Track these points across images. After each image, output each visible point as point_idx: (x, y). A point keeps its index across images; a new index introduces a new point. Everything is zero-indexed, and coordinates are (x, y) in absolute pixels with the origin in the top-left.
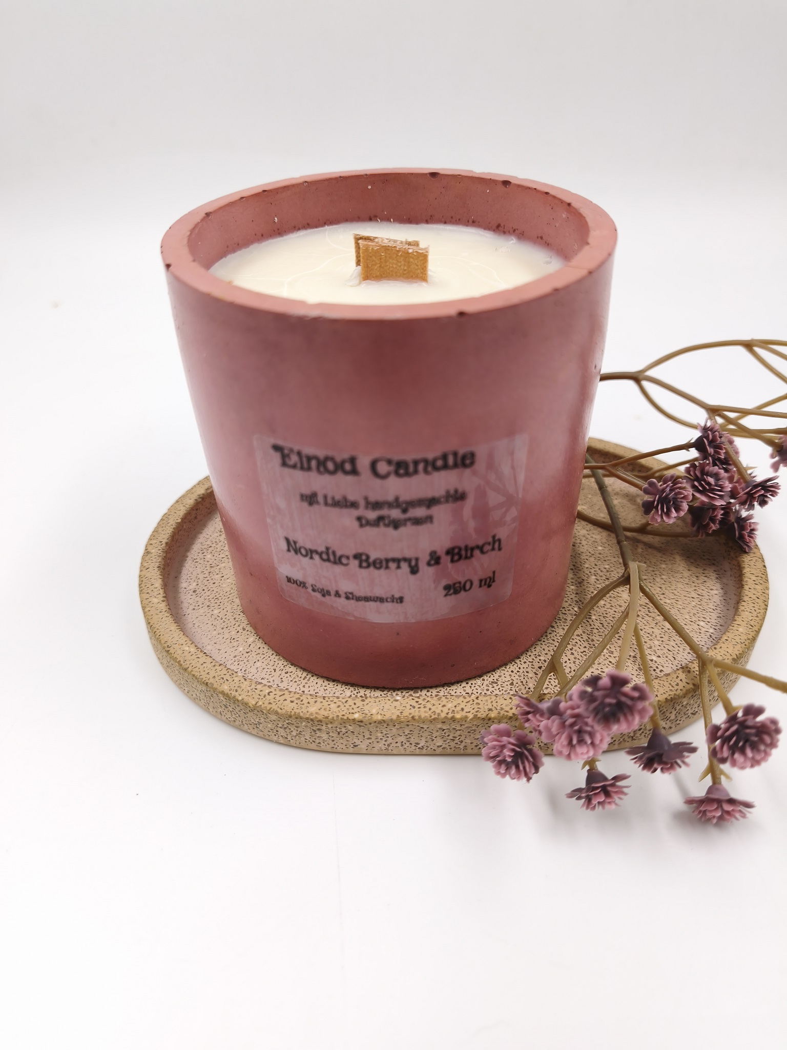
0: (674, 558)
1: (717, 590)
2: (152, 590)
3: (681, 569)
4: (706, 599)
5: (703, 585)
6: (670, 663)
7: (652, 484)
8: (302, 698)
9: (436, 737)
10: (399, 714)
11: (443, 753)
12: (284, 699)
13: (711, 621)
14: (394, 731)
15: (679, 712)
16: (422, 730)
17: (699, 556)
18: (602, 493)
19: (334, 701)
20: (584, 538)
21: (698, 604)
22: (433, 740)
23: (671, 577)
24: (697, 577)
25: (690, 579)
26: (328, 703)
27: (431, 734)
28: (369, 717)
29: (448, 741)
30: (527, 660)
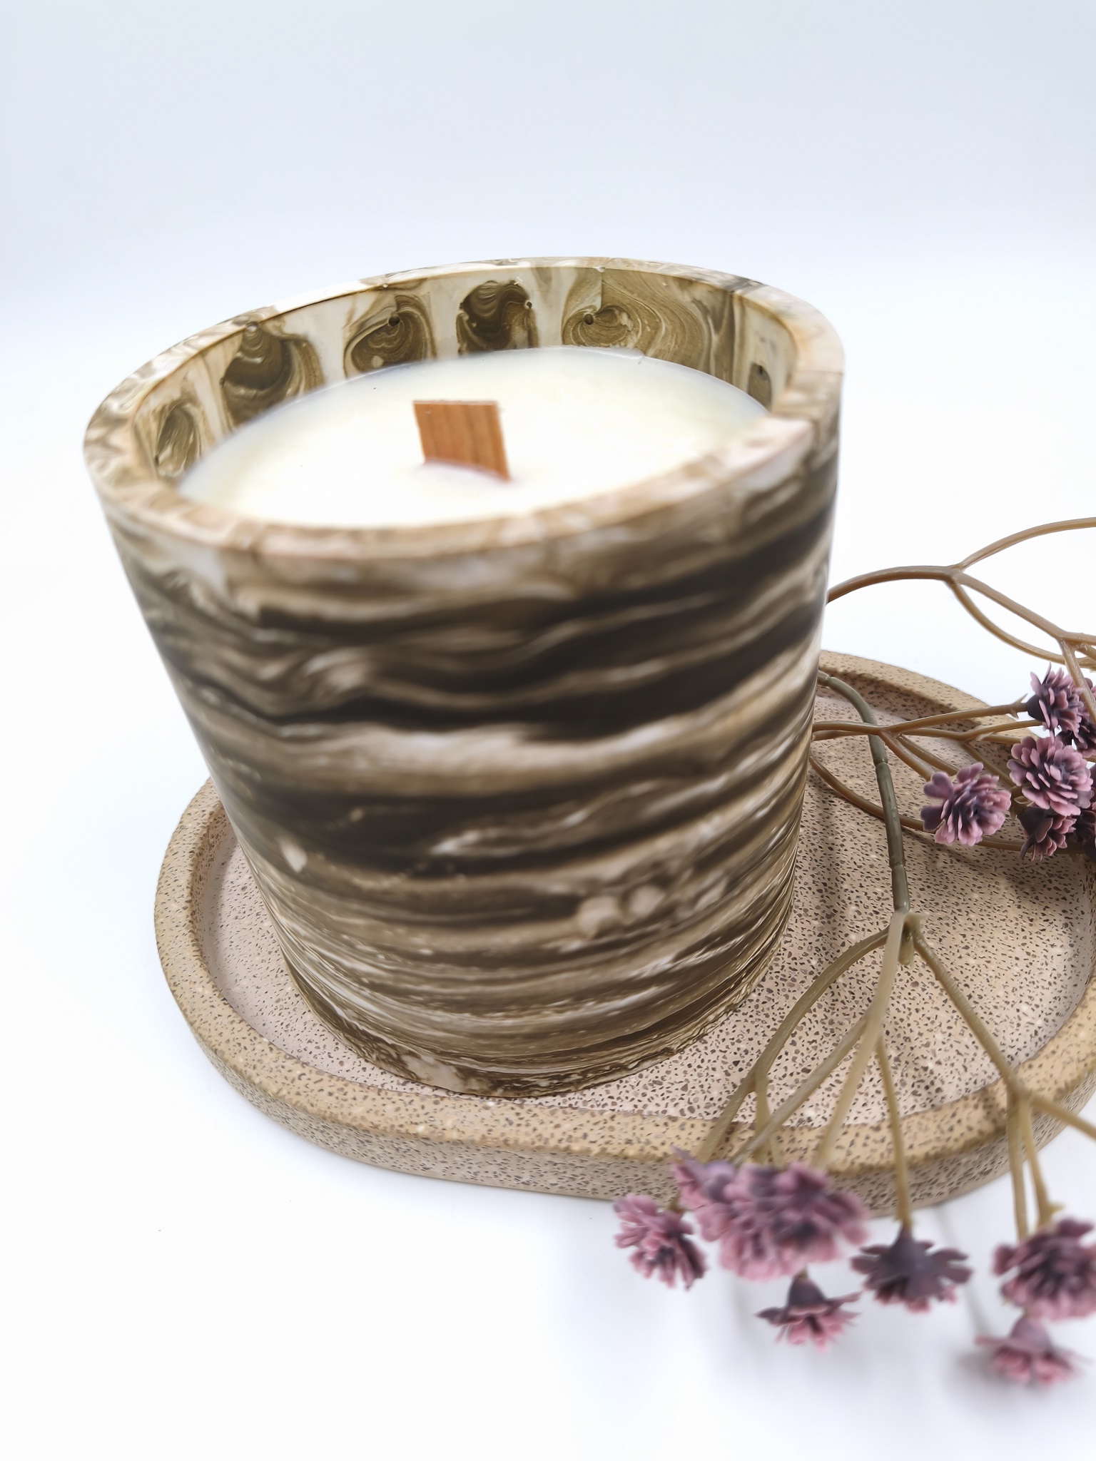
0: (996, 883)
1: (1062, 946)
2: (174, 890)
3: (1005, 902)
4: (1039, 963)
5: (1039, 935)
6: (957, 1077)
7: (939, 781)
8: (346, 1089)
9: (545, 1172)
10: (485, 1133)
11: (562, 1193)
12: (320, 1088)
13: (1042, 1006)
14: (479, 1157)
15: (954, 1172)
16: (523, 1161)
17: (1042, 882)
18: (877, 771)
19: (393, 1100)
20: (851, 837)
21: (1024, 971)
22: (541, 1176)
23: (986, 918)
24: (1031, 920)
25: (1017, 924)
26: (384, 1102)
27: (537, 1166)
28: (440, 1132)
29: (566, 1179)
30: (718, 1047)
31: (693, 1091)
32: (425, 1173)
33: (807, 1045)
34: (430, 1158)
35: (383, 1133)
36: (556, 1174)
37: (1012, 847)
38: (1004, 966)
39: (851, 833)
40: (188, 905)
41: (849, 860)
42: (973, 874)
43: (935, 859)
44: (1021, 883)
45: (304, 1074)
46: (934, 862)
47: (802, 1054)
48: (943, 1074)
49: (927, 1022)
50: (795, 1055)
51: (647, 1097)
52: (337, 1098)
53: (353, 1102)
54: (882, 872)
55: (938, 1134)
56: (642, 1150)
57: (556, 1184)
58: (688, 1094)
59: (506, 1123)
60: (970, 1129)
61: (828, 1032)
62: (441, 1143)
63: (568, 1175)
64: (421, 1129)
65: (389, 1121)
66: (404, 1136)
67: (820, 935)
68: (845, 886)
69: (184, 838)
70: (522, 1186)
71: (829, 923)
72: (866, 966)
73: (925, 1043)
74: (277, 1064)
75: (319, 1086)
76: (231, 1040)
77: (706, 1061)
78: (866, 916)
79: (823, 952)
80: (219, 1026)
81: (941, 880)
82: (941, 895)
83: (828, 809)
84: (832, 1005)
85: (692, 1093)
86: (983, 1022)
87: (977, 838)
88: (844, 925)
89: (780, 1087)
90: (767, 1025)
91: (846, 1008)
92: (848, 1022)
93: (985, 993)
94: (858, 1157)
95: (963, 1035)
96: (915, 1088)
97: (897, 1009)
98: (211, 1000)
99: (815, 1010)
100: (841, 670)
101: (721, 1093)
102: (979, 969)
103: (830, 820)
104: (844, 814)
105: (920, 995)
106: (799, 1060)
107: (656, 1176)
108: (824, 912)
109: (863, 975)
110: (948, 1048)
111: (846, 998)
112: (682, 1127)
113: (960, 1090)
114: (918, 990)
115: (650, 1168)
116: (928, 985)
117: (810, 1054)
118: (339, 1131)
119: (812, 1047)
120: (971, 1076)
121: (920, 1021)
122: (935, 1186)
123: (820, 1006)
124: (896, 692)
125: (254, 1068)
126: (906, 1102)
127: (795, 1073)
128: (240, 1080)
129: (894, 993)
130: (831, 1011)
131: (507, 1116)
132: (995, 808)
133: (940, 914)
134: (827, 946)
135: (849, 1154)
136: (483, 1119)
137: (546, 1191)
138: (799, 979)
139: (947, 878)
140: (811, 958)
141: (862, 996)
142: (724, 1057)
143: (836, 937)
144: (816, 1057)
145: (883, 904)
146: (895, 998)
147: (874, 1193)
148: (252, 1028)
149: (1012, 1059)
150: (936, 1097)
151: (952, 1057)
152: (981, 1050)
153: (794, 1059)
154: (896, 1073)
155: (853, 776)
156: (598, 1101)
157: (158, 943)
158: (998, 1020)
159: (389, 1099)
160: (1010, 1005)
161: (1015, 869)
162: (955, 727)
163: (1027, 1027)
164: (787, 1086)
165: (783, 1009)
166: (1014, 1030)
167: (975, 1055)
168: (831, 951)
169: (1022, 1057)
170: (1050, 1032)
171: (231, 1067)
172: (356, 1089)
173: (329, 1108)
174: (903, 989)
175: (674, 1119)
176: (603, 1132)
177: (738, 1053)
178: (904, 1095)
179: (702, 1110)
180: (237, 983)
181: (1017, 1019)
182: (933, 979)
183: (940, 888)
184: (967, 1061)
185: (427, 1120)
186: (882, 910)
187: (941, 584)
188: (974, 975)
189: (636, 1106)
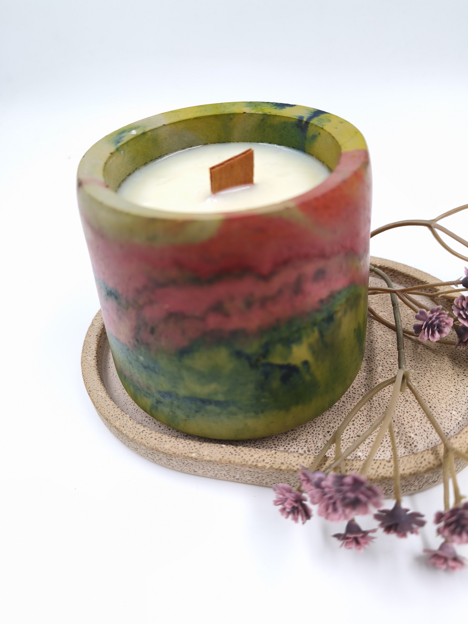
0: (444, 359)
2: (89, 351)
3: (447, 367)
4: (461, 394)
5: (461, 382)
6: (424, 441)
7: (422, 313)
8: (162, 437)
9: (246, 475)
10: (221, 458)
11: (253, 484)
12: (151, 437)
13: (462, 412)
14: (218, 467)
15: (421, 481)
16: (237, 470)
17: (463, 359)
18: (394, 309)
19: (182, 443)
20: (381, 337)
21: (454, 397)
22: (244, 476)
23: (438, 374)
24: (458, 375)
25: (452, 377)
26: (178, 443)
27: (243, 472)
28: (202, 457)
29: (255, 478)
30: (321, 425)
31: (310, 443)
32: (195, 473)
33: (359, 425)
34: (197, 467)
35: (178, 456)
36: (251, 476)
37: (451, 343)
38: (446, 394)
39: (380, 336)
40: (95, 358)
41: (380, 347)
42: (433, 355)
43: (417, 348)
44: (454, 359)
45: (144, 430)
46: (417, 349)
47: (357, 429)
48: (418, 439)
49: (411, 417)
50: (354, 429)
51: (290, 445)
52: (158, 441)
53: (165, 443)
54: (394, 353)
55: (415, 465)
56: (288, 467)
57: (250, 480)
58: (308, 445)
59: (230, 454)
60: (429, 463)
61: (369, 420)
62: (202, 461)
63: (256, 476)
64: (194, 455)
65: (180, 451)
66: (186, 457)
67: (366, 379)
68: (377, 358)
69: (94, 329)
70: (236, 480)
71: (370, 374)
72: (386, 393)
73: (410, 426)
74: (133, 426)
75: (151, 435)
76: (114, 415)
77: (316, 430)
78: (386, 372)
79: (367, 386)
80: (108, 409)
81: (419, 357)
82: (419, 363)
83: (371, 325)
84: (370, 409)
85: (309, 444)
86: (436, 418)
87: (437, 338)
88: (376, 375)
89: (347, 442)
90: (342, 416)
91: (376, 410)
92: (377, 416)
93: (437, 406)
94: (381, 473)
95: (427, 423)
96: (405, 445)
97: (399, 411)
98: (105, 398)
99: (363, 411)
100: (378, 265)
101: (322, 444)
102: (435, 395)
103: (371, 330)
104: (378, 328)
105: (409, 406)
106: (355, 432)
107: (293, 478)
108: (368, 369)
109: (384, 397)
110: (420, 428)
111: (377, 406)
112: (305, 458)
113: (425, 446)
114: (408, 403)
115: (291, 474)
116: (412, 401)
117: (360, 429)
118: (159, 455)
119: (361, 426)
120: (429, 441)
121: (408, 417)
122: (413, 486)
123: (365, 409)
124: (403, 275)
125: (123, 427)
126: (401, 451)
127: (354, 437)
128: (117, 432)
129: (397, 404)
130: (370, 411)
131: (231, 451)
132: (446, 326)
133: (418, 372)
134: (369, 384)
135: (377, 471)
136: (220, 452)
137: (246, 483)
138: (357, 397)
139: (422, 356)
140: (362, 389)
141: (383, 405)
142: (323, 429)
143: (373, 380)
144: (363, 430)
145: (393, 366)
146: (398, 406)
147: (387, 488)
148: (122, 411)
149: (448, 434)
150: (414, 449)
151: (422, 432)
152: (434, 431)
153: (353, 431)
154: (397, 438)
155: (382, 311)
156: (269, 446)
157: (83, 373)
158: (442, 417)
159: (180, 442)
160: (448, 411)
161: (452, 353)
162: (428, 291)
163: (455, 420)
164: (350, 442)
165: (349, 410)
166: (449, 422)
167: (432, 432)
168: (371, 386)
169: (452, 433)
170: (465, 423)
171: (113, 426)
172: (166, 438)
173: (155, 445)
174: (401, 403)
175: (302, 455)
176: (271, 459)
177: (330, 428)
178: (401, 448)
179: (313, 451)
180: (116, 392)
181: (451, 417)
182: (415, 399)
183: (419, 360)
184: (428, 435)
185: (196, 451)
186: (393, 369)
187: (426, 228)
188: (432, 398)
189: (285, 449)
